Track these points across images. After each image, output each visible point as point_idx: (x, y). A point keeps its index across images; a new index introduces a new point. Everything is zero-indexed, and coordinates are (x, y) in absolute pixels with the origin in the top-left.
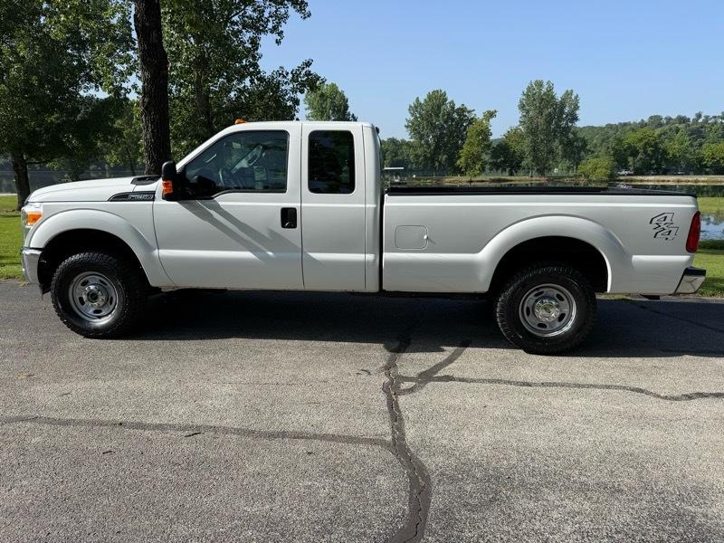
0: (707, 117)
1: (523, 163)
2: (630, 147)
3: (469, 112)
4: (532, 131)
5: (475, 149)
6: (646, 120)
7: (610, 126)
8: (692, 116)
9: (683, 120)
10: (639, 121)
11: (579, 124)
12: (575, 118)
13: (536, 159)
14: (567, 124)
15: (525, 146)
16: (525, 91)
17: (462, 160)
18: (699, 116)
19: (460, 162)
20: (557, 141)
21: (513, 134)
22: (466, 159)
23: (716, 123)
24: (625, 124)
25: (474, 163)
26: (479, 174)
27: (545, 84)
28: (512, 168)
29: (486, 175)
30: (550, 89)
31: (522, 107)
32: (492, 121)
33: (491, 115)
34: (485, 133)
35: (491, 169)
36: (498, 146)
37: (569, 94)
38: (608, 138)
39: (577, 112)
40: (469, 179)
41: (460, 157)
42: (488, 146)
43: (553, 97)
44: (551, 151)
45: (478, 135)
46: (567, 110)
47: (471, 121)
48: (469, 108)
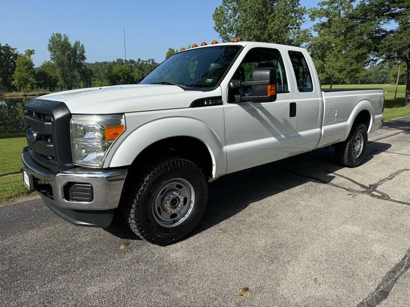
0: (143, 61)
1: (58, 84)
2: (115, 75)
3: (13, 49)
4: (60, 64)
5: (24, 75)
6: (116, 61)
7: (97, 63)
8: (136, 60)
9: (132, 62)
10: (112, 61)
11: (86, 61)
12: (84, 58)
13: (65, 81)
14: (80, 61)
15: (58, 73)
16: (50, 39)
17: (16, 81)
18: (139, 60)
19: (15, 83)
20: (76, 70)
21: (47, 65)
22: (19, 81)
23: (147, 64)
24: (105, 63)
25: (25, 83)
26: (31, 91)
27: (62, 36)
28: (51, 86)
29: (35, 91)
30: (66, 39)
31: (50, 49)
32: (32, 56)
33: (31, 52)
34: (29, 65)
35: (37, 88)
36: (39, 73)
37: (77, 43)
38: (98, 70)
39: (85, 54)
40: (24, 94)
41: (14, 80)
42: (34, 72)
43: (69, 45)
44: (74, 77)
45: (25, 65)
46: (78, 53)
47: (16, 56)
48: (12, 47)
